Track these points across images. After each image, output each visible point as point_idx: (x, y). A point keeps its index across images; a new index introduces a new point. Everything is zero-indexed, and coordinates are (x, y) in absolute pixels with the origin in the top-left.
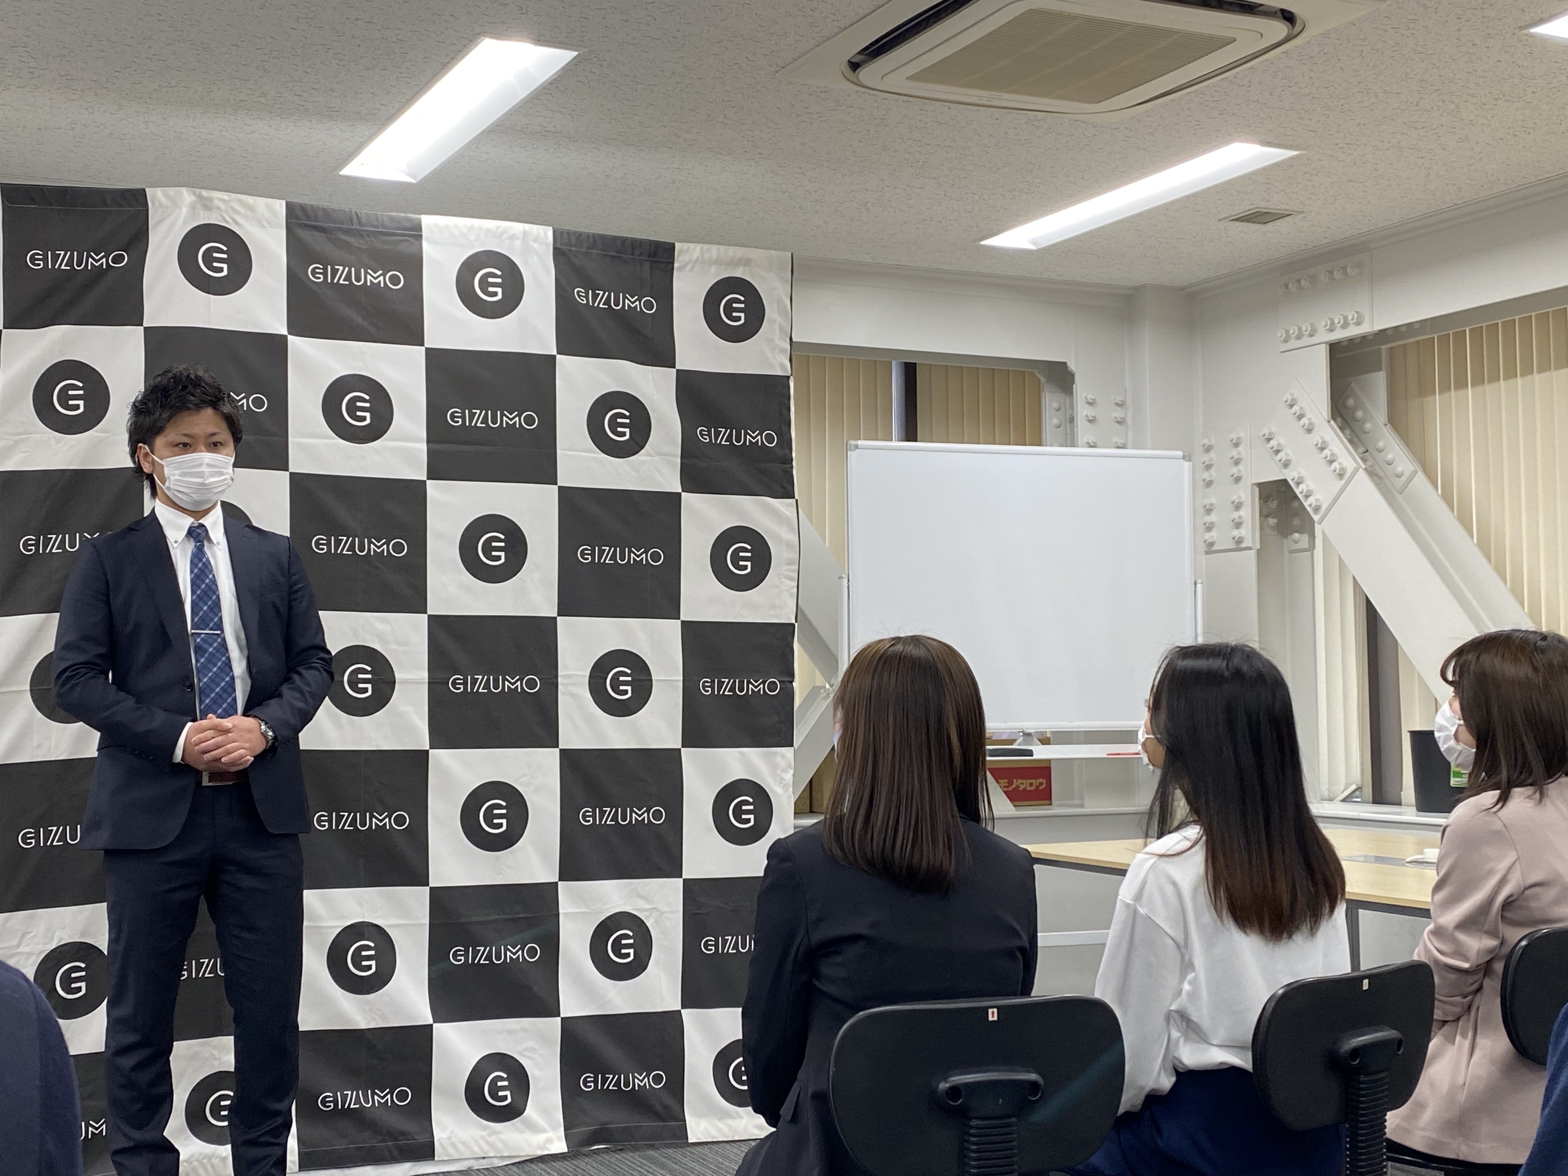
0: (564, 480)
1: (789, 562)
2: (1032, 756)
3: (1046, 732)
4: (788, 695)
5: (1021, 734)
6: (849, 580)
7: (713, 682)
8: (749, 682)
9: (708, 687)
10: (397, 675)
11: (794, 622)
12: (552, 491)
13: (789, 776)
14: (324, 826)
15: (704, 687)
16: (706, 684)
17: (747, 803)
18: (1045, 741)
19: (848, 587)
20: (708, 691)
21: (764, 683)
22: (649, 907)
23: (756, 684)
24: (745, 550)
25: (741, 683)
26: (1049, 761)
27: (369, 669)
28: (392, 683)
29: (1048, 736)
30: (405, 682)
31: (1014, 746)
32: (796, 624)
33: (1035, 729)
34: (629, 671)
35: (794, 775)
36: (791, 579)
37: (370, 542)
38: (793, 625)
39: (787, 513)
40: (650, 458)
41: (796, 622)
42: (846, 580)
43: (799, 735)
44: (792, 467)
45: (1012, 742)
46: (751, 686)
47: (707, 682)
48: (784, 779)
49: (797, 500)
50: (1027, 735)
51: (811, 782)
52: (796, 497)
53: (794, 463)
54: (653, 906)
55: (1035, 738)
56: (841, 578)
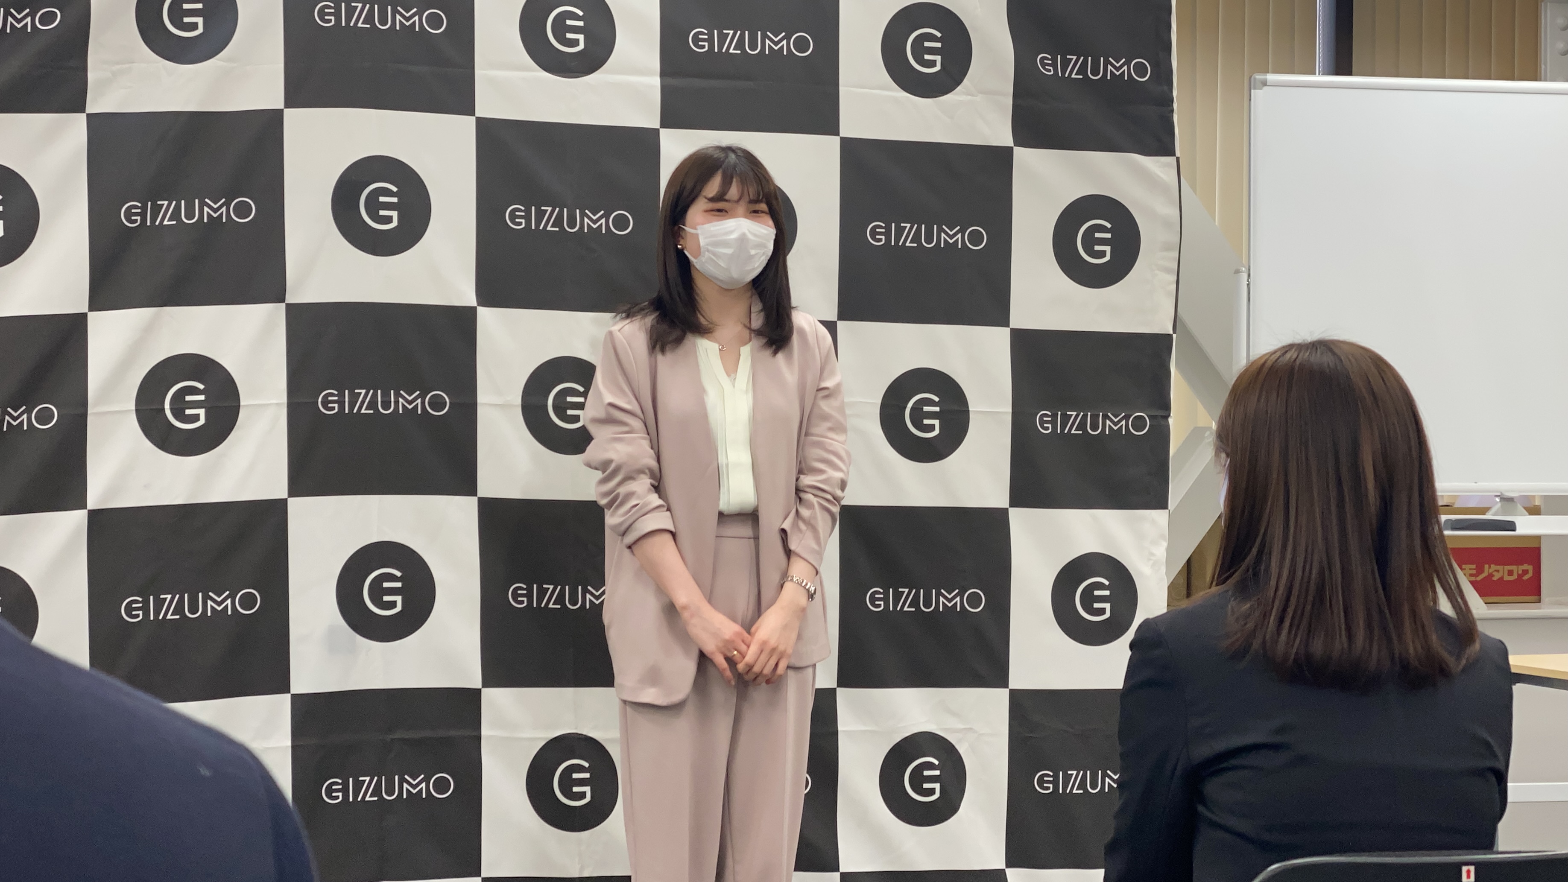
0: (848, 129)
1: (1167, 248)
2: (1514, 530)
3: (1536, 496)
4: (1161, 435)
5: (1497, 500)
6: (1249, 275)
7: (1054, 416)
8: (1105, 417)
9: (1047, 422)
11: (1171, 332)
12: (832, 144)
13: (1160, 551)
14: (522, 602)
15: (1042, 422)
16: (1045, 419)
17: (1100, 586)
19: (1248, 285)
20: (1047, 429)
21: (1127, 418)
22: (961, 726)
23: (1116, 420)
24: (1102, 229)
25: (1095, 418)
26: (1538, 538)
27: (582, 389)
29: (1536, 503)
31: (1486, 516)
32: (1174, 336)
33: (1519, 491)
34: (937, 399)
35: (1169, 550)
36: (1167, 270)
37: (583, 215)
38: (1170, 336)
39: (1162, 178)
40: (969, 97)
41: (1174, 331)
42: (1245, 276)
44: (1172, 111)
45: (1482, 511)
46: (1108, 422)
47: (1047, 415)
48: (1153, 555)
49: (1178, 159)
50: (1507, 500)
52: (1178, 154)
53: (1175, 106)
54: (968, 727)
55: (1520, 507)
56: (1237, 272)
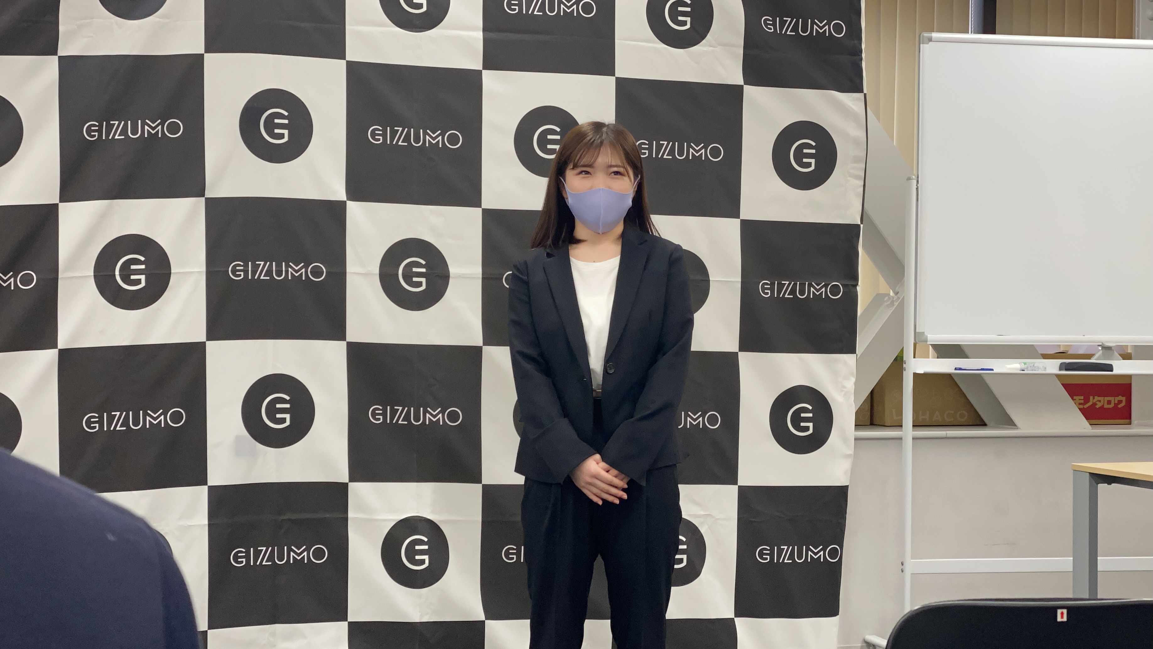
0: (622, 71)
1: (856, 160)
2: (1112, 371)
3: (1126, 346)
4: (851, 299)
5: (1099, 348)
6: (918, 182)
7: (772, 284)
8: (810, 285)
9: (767, 289)
10: (453, 270)
11: (860, 223)
12: (610, 82)
13: (850, 384)
14: (379, 419)
15: (763, 289)
16: (766, 286)
17: (805, 410)
18: (1127, 356)
19: (917, 189)
20: (767, 294)
21: (826, 286)
22: (702, 513)
23: (818, 288)
24: (809, 146)
25: (802, 285)
26: (1130, 377)
27: (423, 262)
28: (445, 277)
29: (1128, 351)
30: (461, 277)
31: (1093, 361)
32: (862, 226)
33: (1116, 342)
35: (856, 384)
36: (857, 177)
37: (425, 133)
38: (858, 226)
39: (855, 108)
40: (711, 48)
41: (862, 222)
42: (915, 182)
44: (861, 59)
45: (1090, 356)
46: (812, 289)
47: (767, 284)
48: (844, 387)
49: (865, 95)
50: (1107, 349)
51: (872, 392)
52: (865, 91)
53: (863, 55)
54: (708, 513)
55: (1116, 353)
56: (909, 179)
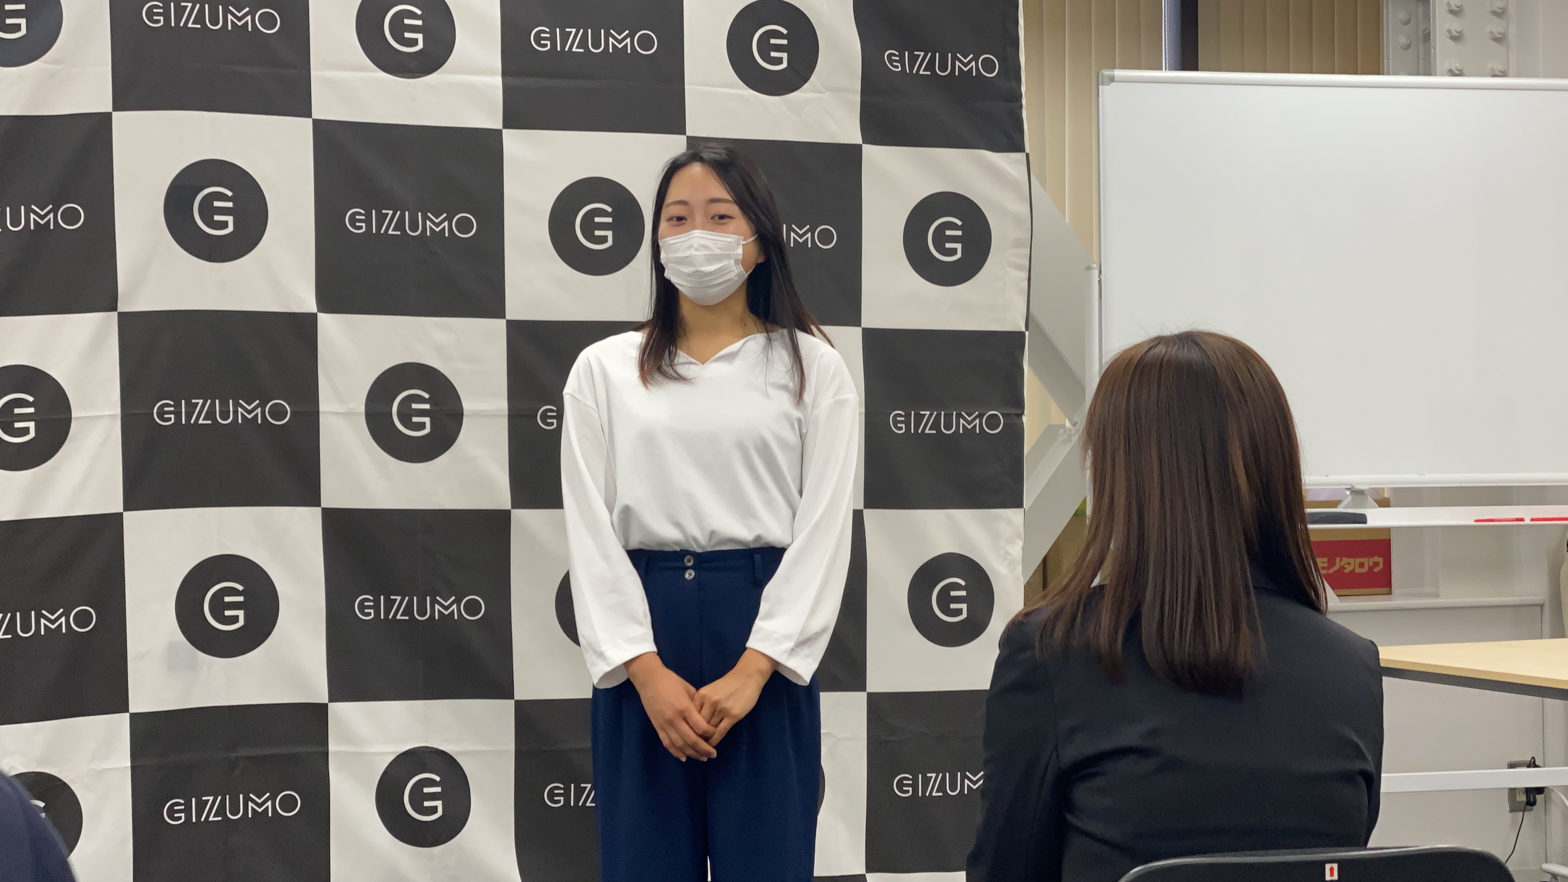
0: (695, 128)
1: (1017, 244)
2: (1365, 523)
3: (1383, 489)
4: (1015, 434)
5: (1348, 493)
6: (1100, 272)
7: (908, 416)
8: (959, 416)
9: (901, 422)
10: (466, 405)
11: (1024, 330)
12: (678, 143)
13: (1016, 549)
14: (369, 614)
15: (896, 423)
16: (898, 419)
17: (957, 587)
18: (1384, 503)
19: (1100, 282)
20: (901, 428)
21: (980, 416)
23: (969, 419)
24: (953, 226)
25: (948, 417)
26: (1388, 530)
27: (427, 396)
28: (459, 416)
29: (1386, 496)
30: (478, 414)
31: (1339, 509)
32: (1027, 333)
33: (1369, 484)
35: (1024, 549)
36: (1019, 267)
37: (425, 218)
38: (1023, 334)
39: (1012, 172)
40: (817, 95)
41: (1027, 328)
42: (1096, 272)
43: (1031, 490)
44: (1021, 107)
45: (1335, 504)
46: (962, 421)
47: (900, 415)
48: (1009, 554)
49: (1027, 155)
50: (1357, 493)
51: (1045, 561)
52: (1027, 150)
53: (1024, 102)
55: (1370, 499)
56: (1089, 268)
